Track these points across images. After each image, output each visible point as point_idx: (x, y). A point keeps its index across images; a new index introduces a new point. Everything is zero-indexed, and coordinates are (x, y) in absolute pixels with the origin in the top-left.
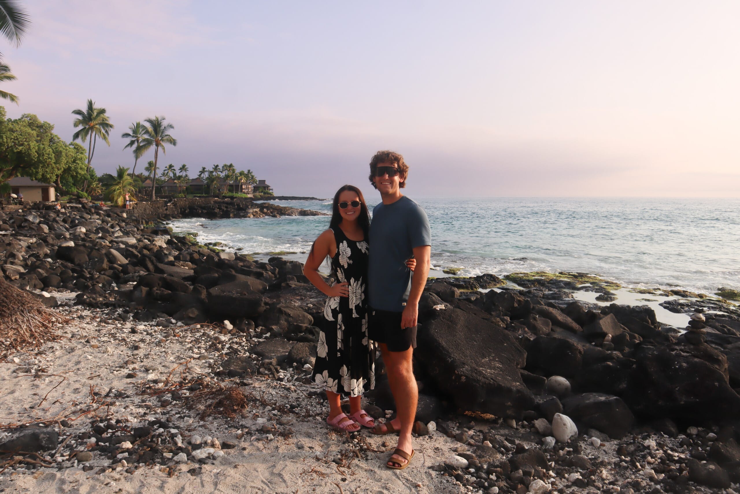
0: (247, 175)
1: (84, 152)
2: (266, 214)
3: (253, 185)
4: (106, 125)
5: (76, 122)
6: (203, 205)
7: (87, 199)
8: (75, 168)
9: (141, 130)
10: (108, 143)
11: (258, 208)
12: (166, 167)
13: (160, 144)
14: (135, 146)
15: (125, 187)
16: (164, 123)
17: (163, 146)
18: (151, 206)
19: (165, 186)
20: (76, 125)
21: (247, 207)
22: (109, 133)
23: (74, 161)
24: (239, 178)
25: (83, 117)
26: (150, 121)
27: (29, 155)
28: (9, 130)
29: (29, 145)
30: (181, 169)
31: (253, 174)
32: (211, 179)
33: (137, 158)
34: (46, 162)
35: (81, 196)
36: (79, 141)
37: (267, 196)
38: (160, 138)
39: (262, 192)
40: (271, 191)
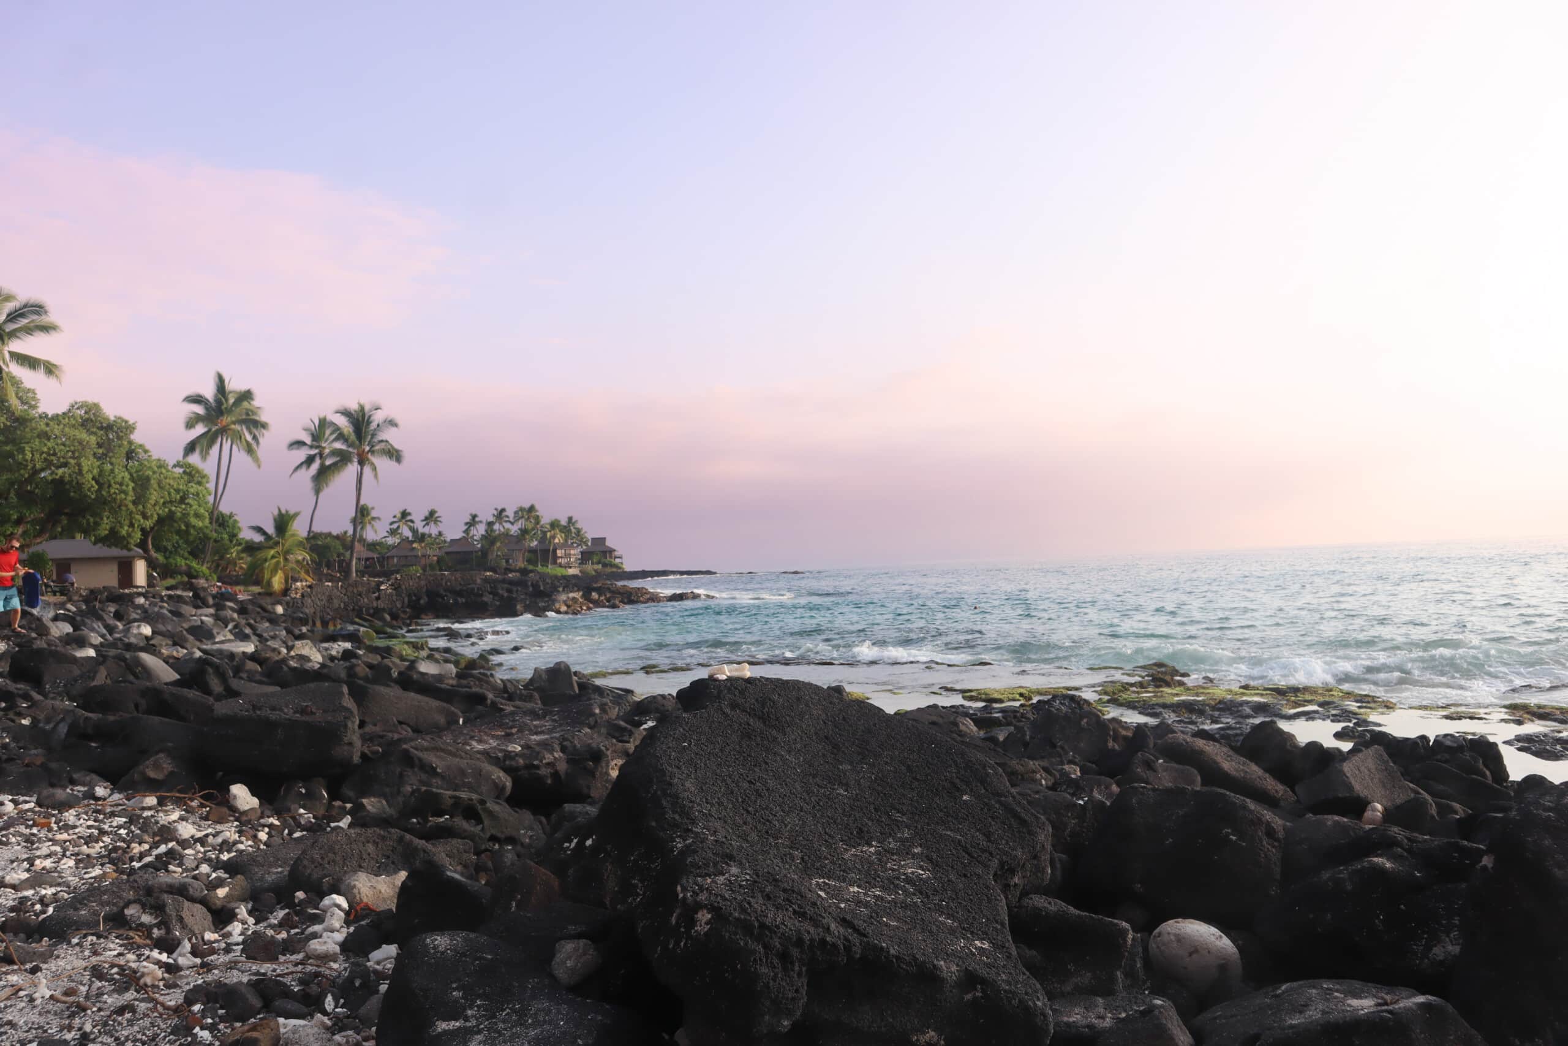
0: (565, 527)
1: (204, 480)
2: (597, 604)
3: (579, 549)
4: (255, 424)
5: (191, 418)
6: (458, 588)
7: (207, 580)
8: (184, 514)
9: (328, 432)
10: (256, 460)
11: (578, 590)
12: (395, 517)
13: (368, 459)
14: (315, 466)
15: (287, 552)
16: (378, 417)
17: (372, 464)
18: (344, 591)
19: (393, 557)
20: (190, 425)
21: (555, 589)
22: (261, 440)
23: (183, 500)
24: (549, 534)
25: (207, 409)
26: (346, 413)
27: (79, 485)
28: (39, 436)
29: (79, 465)
30: (426, 519)
31: (578, 526)
32: (490, 538)
33: (317, 491)
34: (115, 499)
35: (195, 574)
36: (194, 459)
37: (609, 570)
38: (367, 448)
39: (598, 563)
40: (617, 560)
